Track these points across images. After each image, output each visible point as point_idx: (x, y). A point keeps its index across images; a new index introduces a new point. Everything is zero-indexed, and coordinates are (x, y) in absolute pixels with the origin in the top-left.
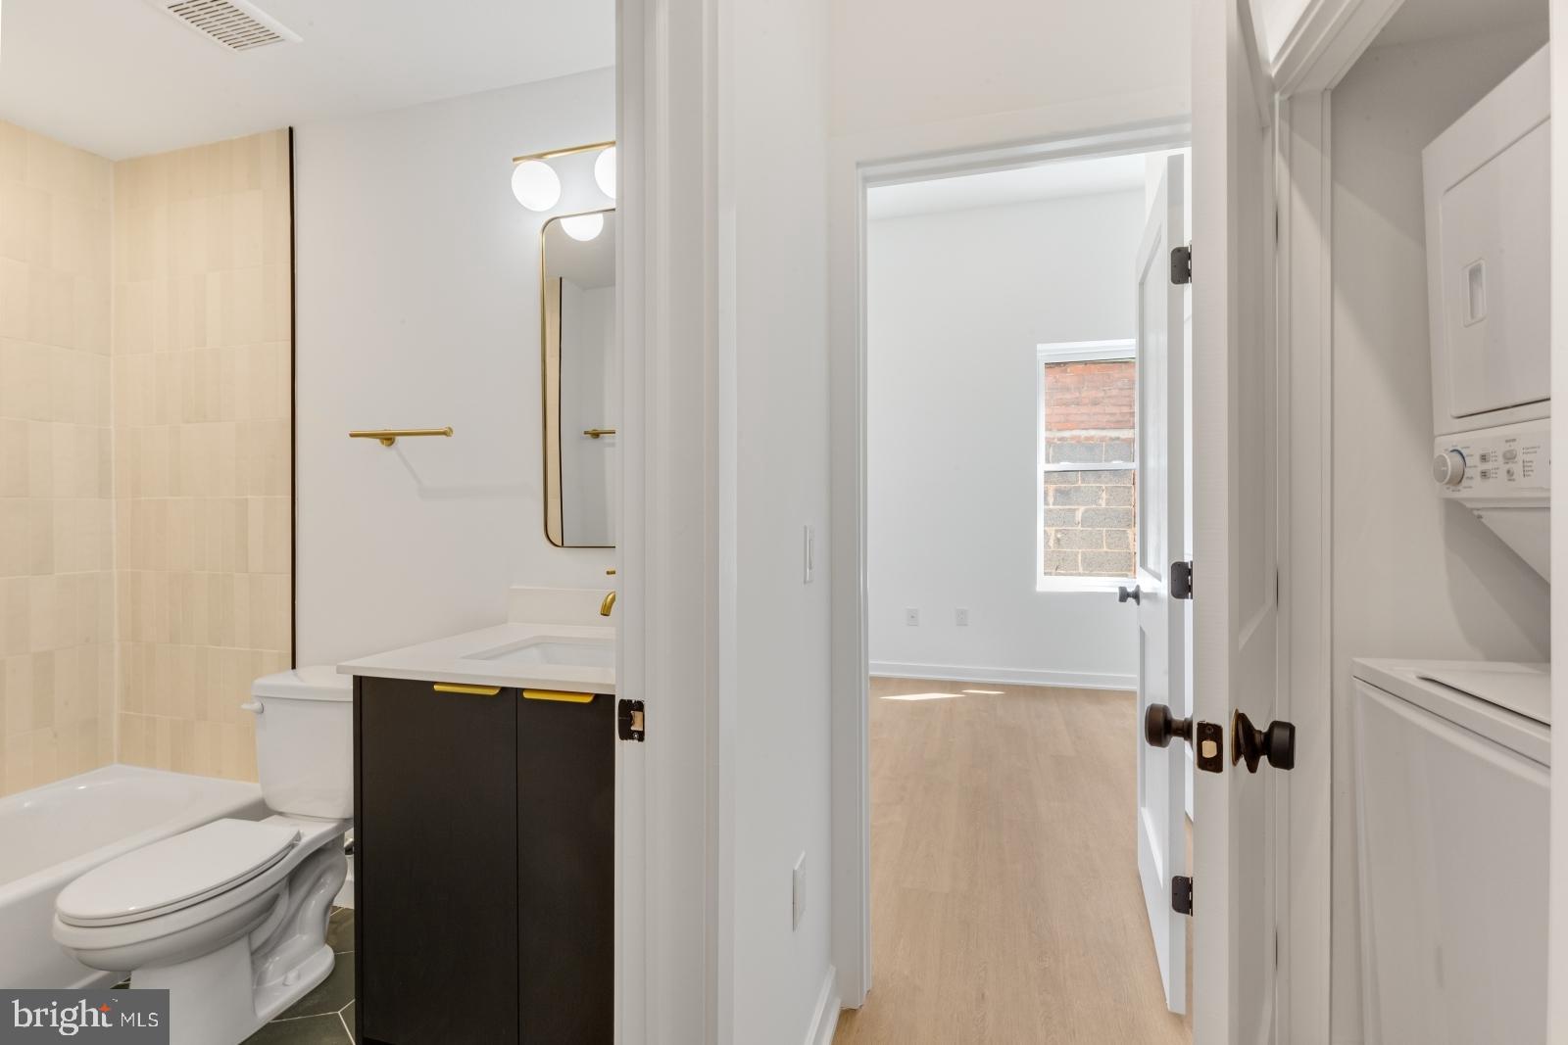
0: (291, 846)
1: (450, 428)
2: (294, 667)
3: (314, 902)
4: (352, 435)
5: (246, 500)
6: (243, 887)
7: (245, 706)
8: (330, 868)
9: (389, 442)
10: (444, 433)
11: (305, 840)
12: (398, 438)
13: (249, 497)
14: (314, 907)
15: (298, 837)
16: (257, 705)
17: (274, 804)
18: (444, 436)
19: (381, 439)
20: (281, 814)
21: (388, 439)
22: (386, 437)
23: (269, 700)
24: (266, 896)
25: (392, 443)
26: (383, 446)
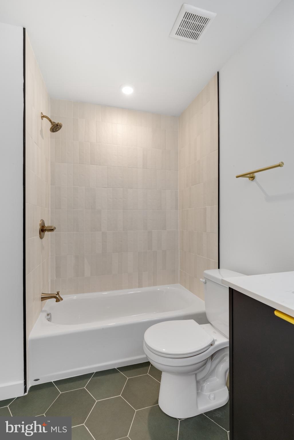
0: (211, 345)
2: (219, 268)
4: (237, 177)
7: (201, 280)
9: (252, 179)
10: (280, 166)
11: (217, 343)
12: (256, 174)
13: (207, 207)
16: (204, 280)
17: (210, 318)
19: (248, 177)
20: (211, 324)
21: (251, 177)
22: (251, 175)
23: (208, 280)
24: (203, 362)
25: (254, 179)
26: (250, 181)
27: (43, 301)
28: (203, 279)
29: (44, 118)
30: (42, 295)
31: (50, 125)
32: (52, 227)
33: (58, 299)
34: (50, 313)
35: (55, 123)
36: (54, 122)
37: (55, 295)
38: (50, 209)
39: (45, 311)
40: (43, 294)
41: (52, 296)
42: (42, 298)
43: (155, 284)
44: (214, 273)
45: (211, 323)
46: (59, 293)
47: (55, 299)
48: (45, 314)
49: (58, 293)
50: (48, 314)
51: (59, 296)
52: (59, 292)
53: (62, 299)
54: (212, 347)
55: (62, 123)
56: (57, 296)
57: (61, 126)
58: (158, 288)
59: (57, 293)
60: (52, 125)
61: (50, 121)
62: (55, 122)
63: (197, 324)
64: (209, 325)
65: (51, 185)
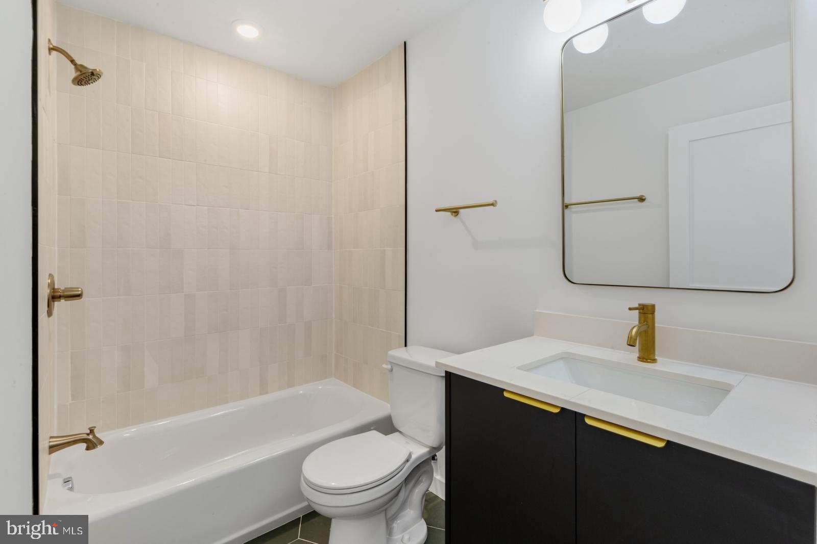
0: (407, 461)
1: (496, 201)
2: (406, 346)
3: (417, 490)
4: (437, 211)
5: (385, 250)
6: (385, 484)
7: (384, 366)
8: (425, 472)
9: (456, 214)
10: (492, 205)
11: (414, 457)
12: (461, 211)
13: (385, 248)
14: (417, 494)
15: (410, 455)
16: (389, 367)
17: (397, 423)
18: (492, 207)
19: (451, 212)
20: (400, 432)
21: (455, 211)
22: (455, 210)
23: (395, 365)
24: (394, 491)
25: (458, 214)
26: (453, 217)
27: (53, 455)
28: (387, 364)
29: (54, 53)
30: (50, 442)
31: (72, 73)
32: (79, 291)
33: (91, 442)
34: (71, 478)
35: (86, 68)
36: (81, 66)
37: (85, 436)
38: (56, 248)
39: (55, 476)
40: (51, 437)
41: (78, 438)
42: (51, 447)
43: (290, 384)
44: (400, 353)
45: (400, 430)
46: (95, 431)
47: (84, 445)
48: (60, 481)
49: (92, 431)
50: (65, 479)
51: (95, 436)
52: (95, 427)
53: (101, 443)
54: (408, 464)
55: (103, 70)
56: (91, 437)
57: (99, 76)
58: (300, 390)
59: (90, 430)
60: (78, 73)
61: (72, 61)
62: (85, 65)
63: (383, 436)
64: (397, 434)
65: (59, 194)
